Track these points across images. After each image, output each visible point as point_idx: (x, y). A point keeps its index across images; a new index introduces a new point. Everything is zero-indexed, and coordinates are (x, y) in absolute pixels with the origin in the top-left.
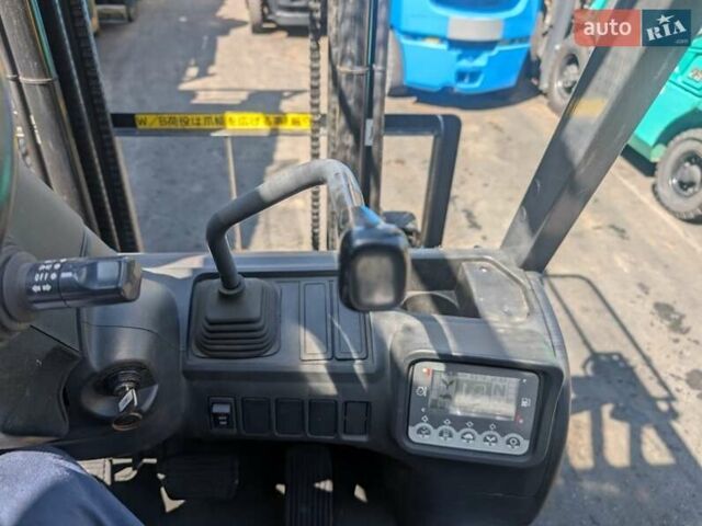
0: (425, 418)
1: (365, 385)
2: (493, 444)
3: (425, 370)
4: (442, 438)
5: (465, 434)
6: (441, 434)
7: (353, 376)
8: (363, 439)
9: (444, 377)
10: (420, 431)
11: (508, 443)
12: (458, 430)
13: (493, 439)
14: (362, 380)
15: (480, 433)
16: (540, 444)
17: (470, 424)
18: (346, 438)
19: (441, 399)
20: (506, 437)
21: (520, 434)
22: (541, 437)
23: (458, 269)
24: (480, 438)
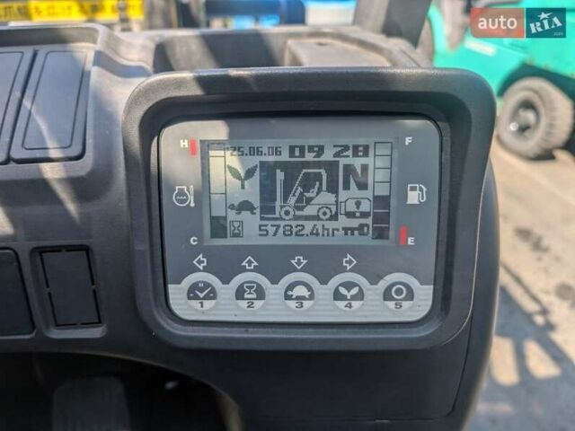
0: (201, 260)
1: (71, 207)
2: (356, 304)
3: (185, 144)
4: (244, 304)
5: (291, 287)
6: (240, 294)
7: (41, 188)
8: (96, 333)
9: (233, 160)
10: (193, 293)
11: (387, 296)
12: (275, 281)
13: (355, 291)
14: (63, 193)
15: (324, 281)
16: (456, 288)
17: (299, 260)
18: (57, 334)
19: (232, 215)
20: (383, 284)
21: (410, 272)
22: (457, 274)
23: (282, 50)
24: (324, 291)
